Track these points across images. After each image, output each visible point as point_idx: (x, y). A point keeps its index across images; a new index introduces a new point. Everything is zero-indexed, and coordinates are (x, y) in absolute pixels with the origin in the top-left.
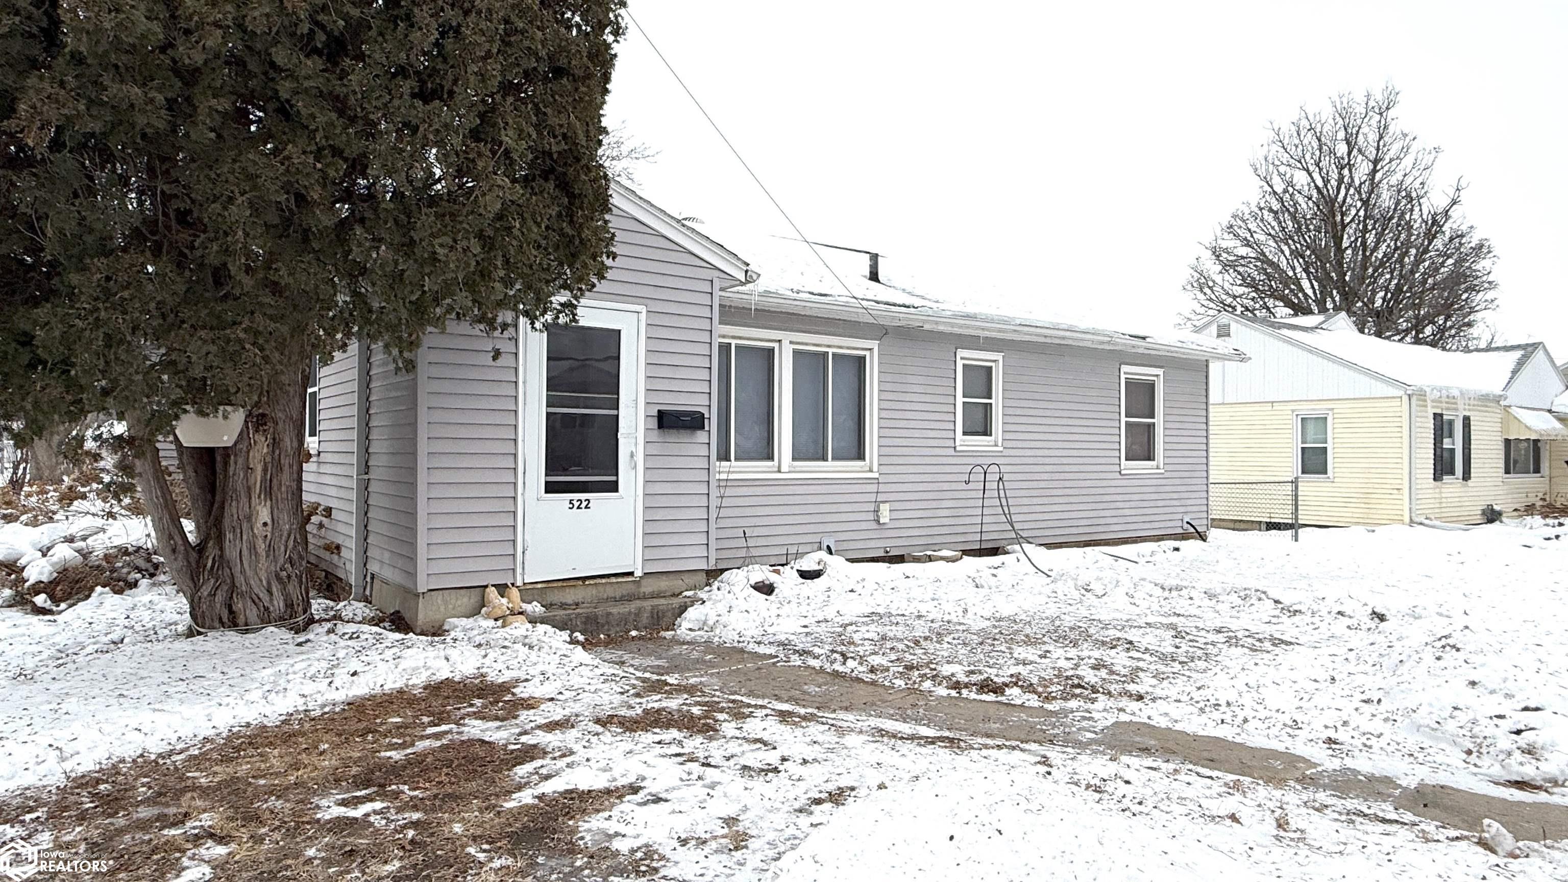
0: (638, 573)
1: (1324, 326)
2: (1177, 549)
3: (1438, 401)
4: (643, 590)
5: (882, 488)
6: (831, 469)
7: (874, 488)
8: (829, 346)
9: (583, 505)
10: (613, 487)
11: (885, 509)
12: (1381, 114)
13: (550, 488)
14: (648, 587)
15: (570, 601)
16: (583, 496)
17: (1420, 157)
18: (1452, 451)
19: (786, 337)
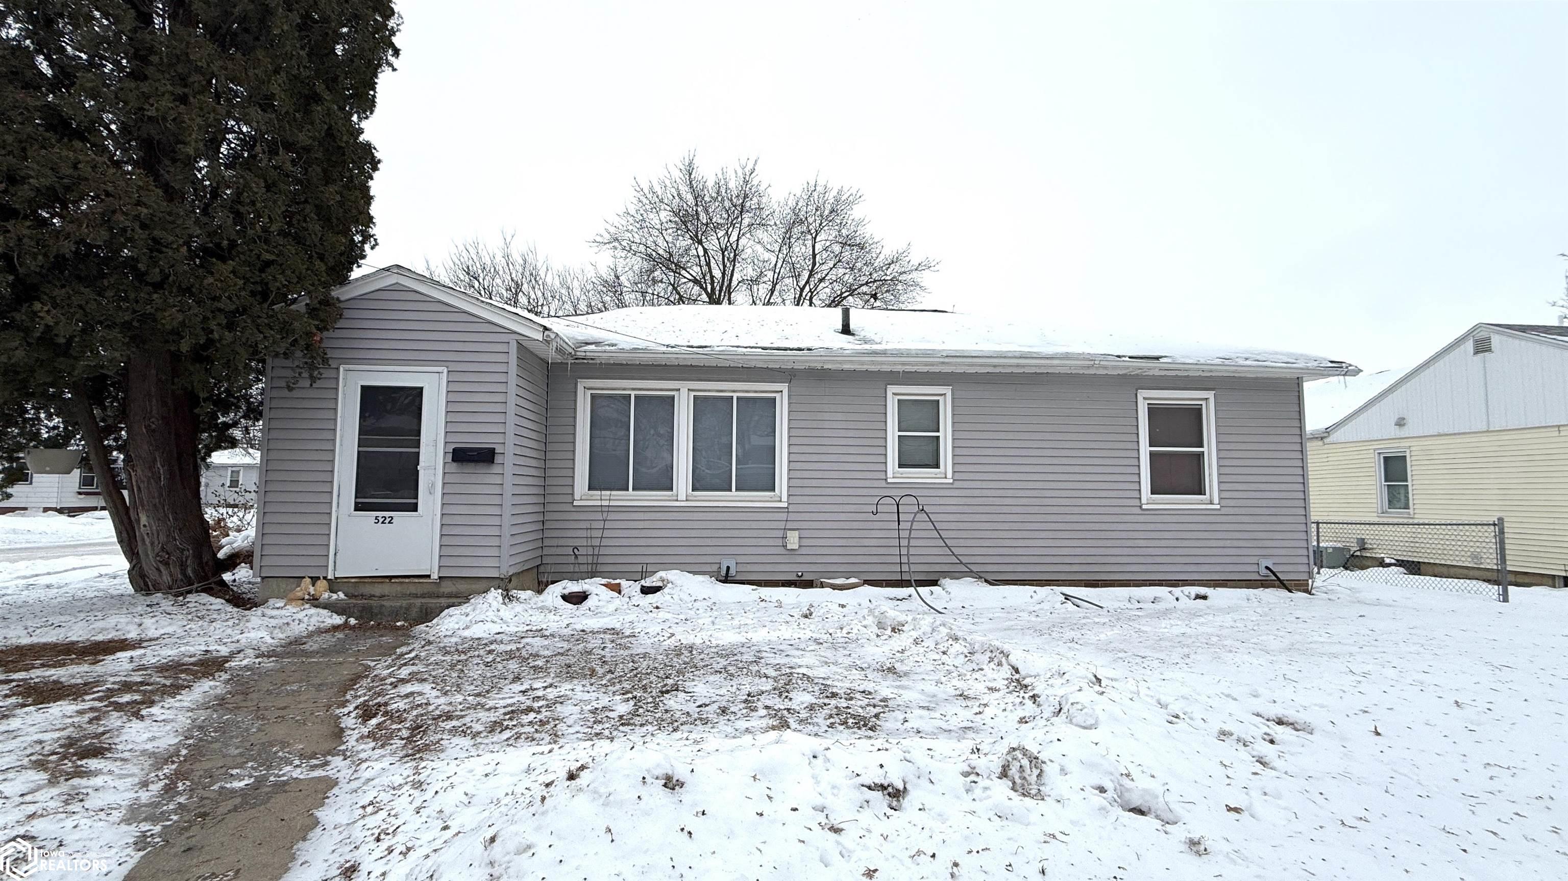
0: (435, 576)
4: (442, 590)
5: (792, 516)
6: (734, 498)
7: (783, 516)
8: (734, 391)
9: (387, 521)
10: (414, 508)
11: (793, 536)
13: (359, 507)
15: (377, 594)
16: (387, 514)
19: (684, 386)
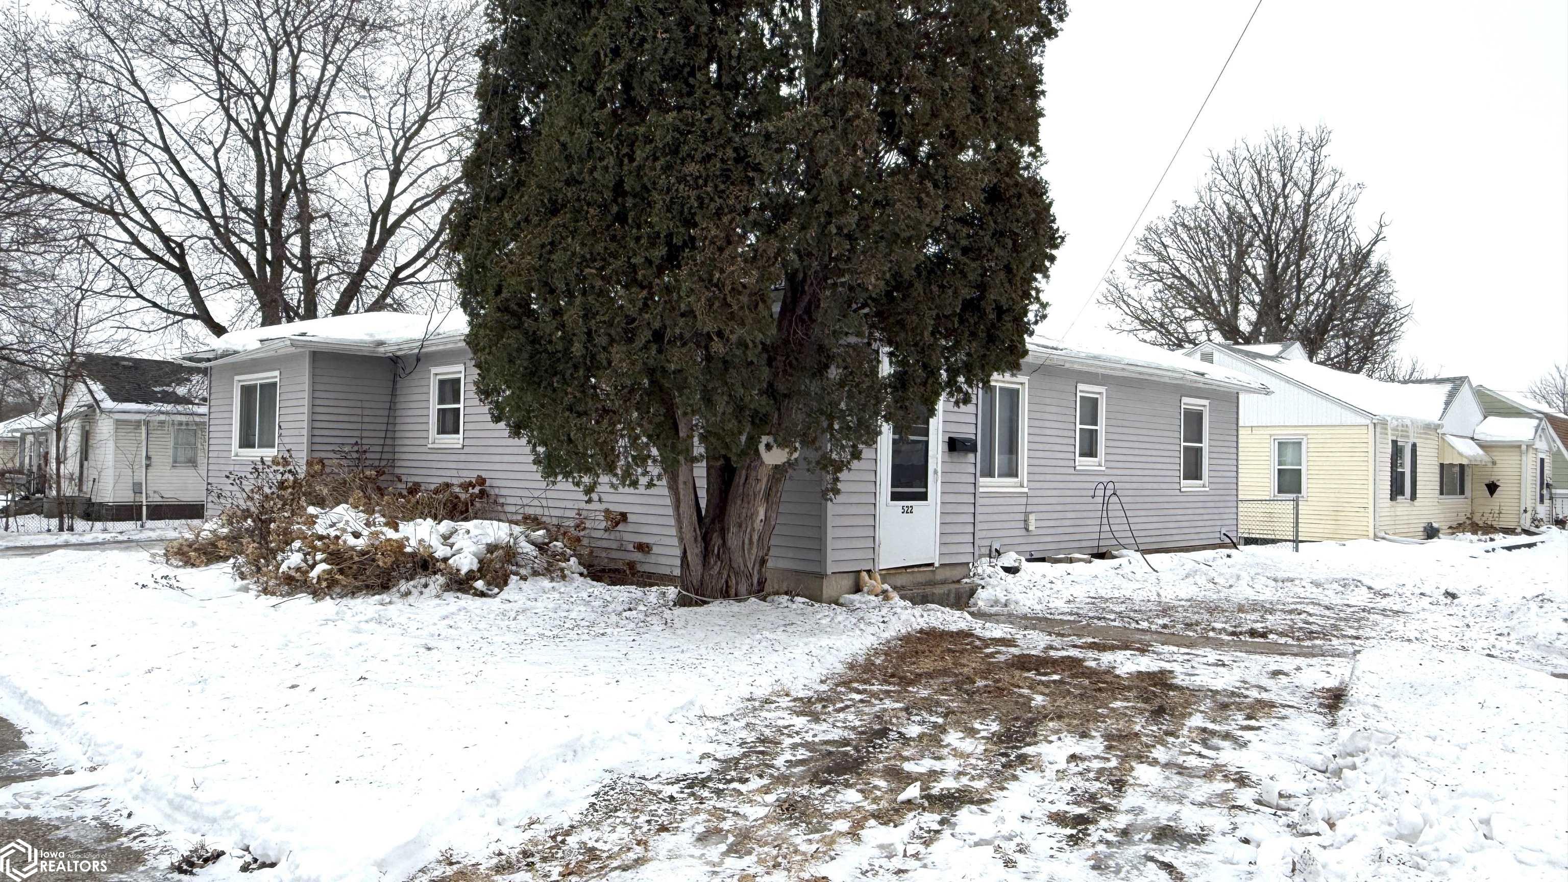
0: (936, 564)
1: (1283, 355)
2: (1229, 556)
3: (1395, 429)
4: (937, 577)
5: (1030, 501)
6: (998, 484)
7: (1025, 501)
9: (909, 511)
10: (923, 497)
11: (1032, 517)
12: (1314, 150)
13: (895, 497)
14: (941, 575)
16: (909, 503)
17: (1346, 190)
18: (1403, 474)
